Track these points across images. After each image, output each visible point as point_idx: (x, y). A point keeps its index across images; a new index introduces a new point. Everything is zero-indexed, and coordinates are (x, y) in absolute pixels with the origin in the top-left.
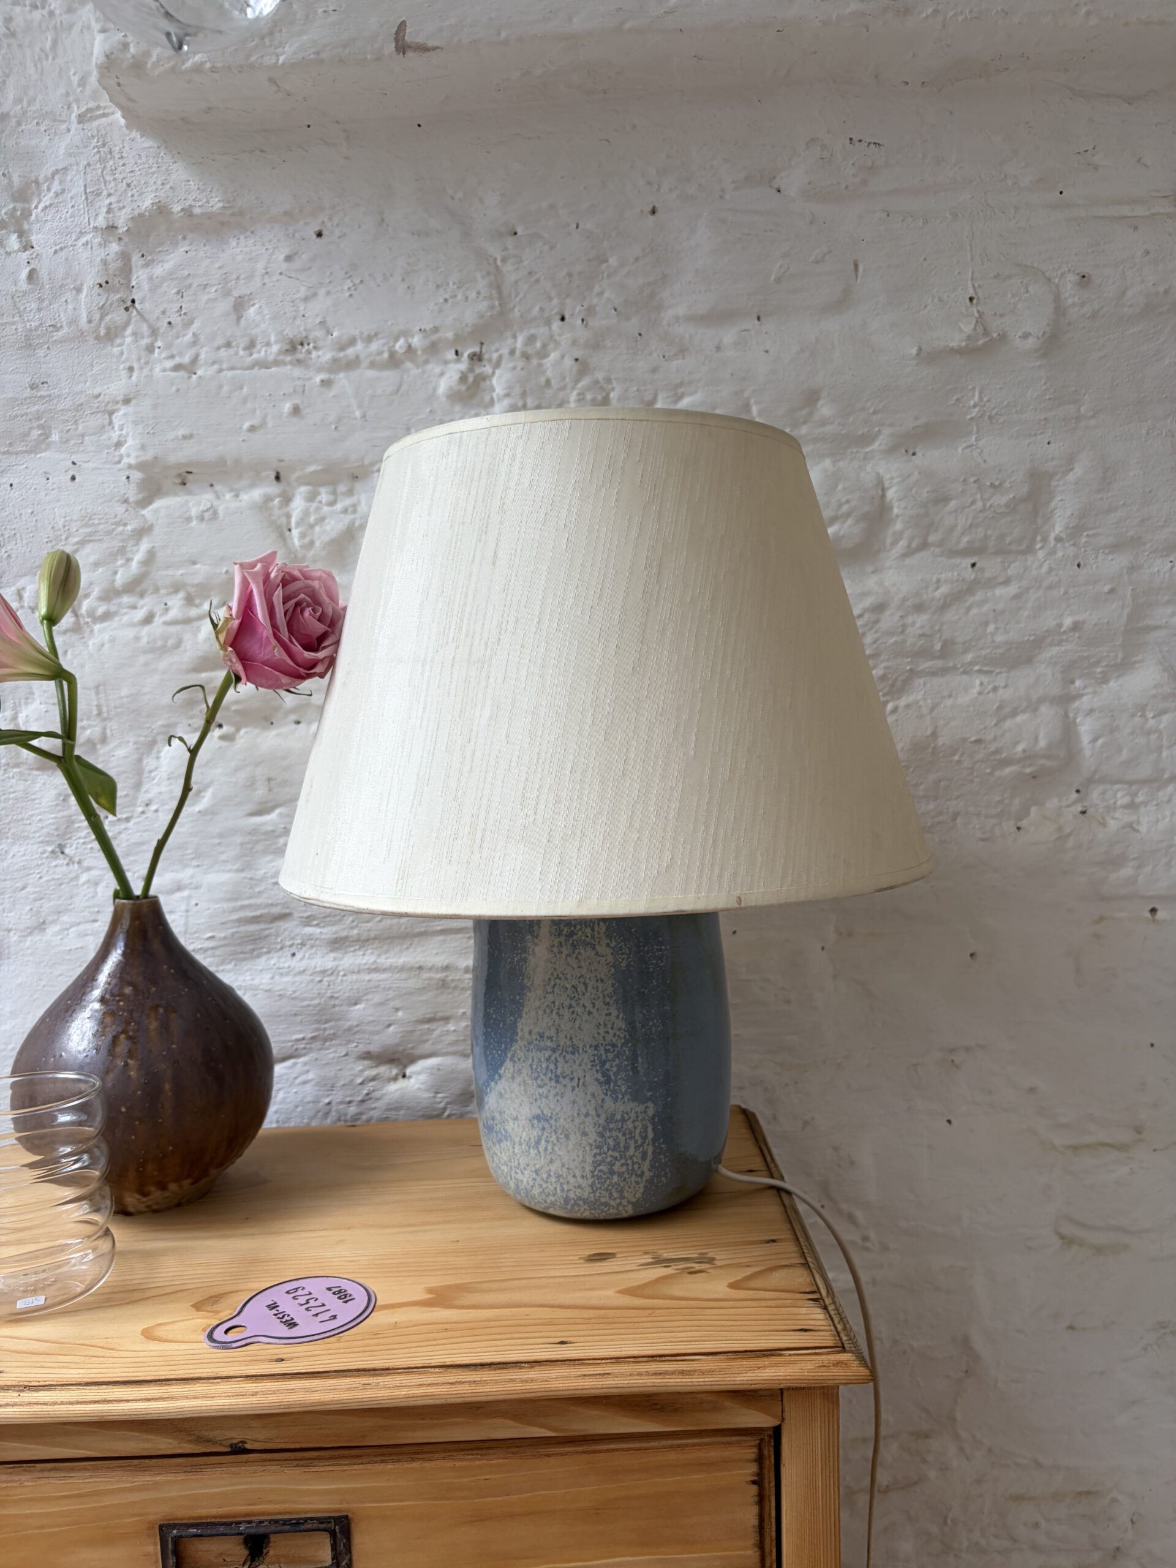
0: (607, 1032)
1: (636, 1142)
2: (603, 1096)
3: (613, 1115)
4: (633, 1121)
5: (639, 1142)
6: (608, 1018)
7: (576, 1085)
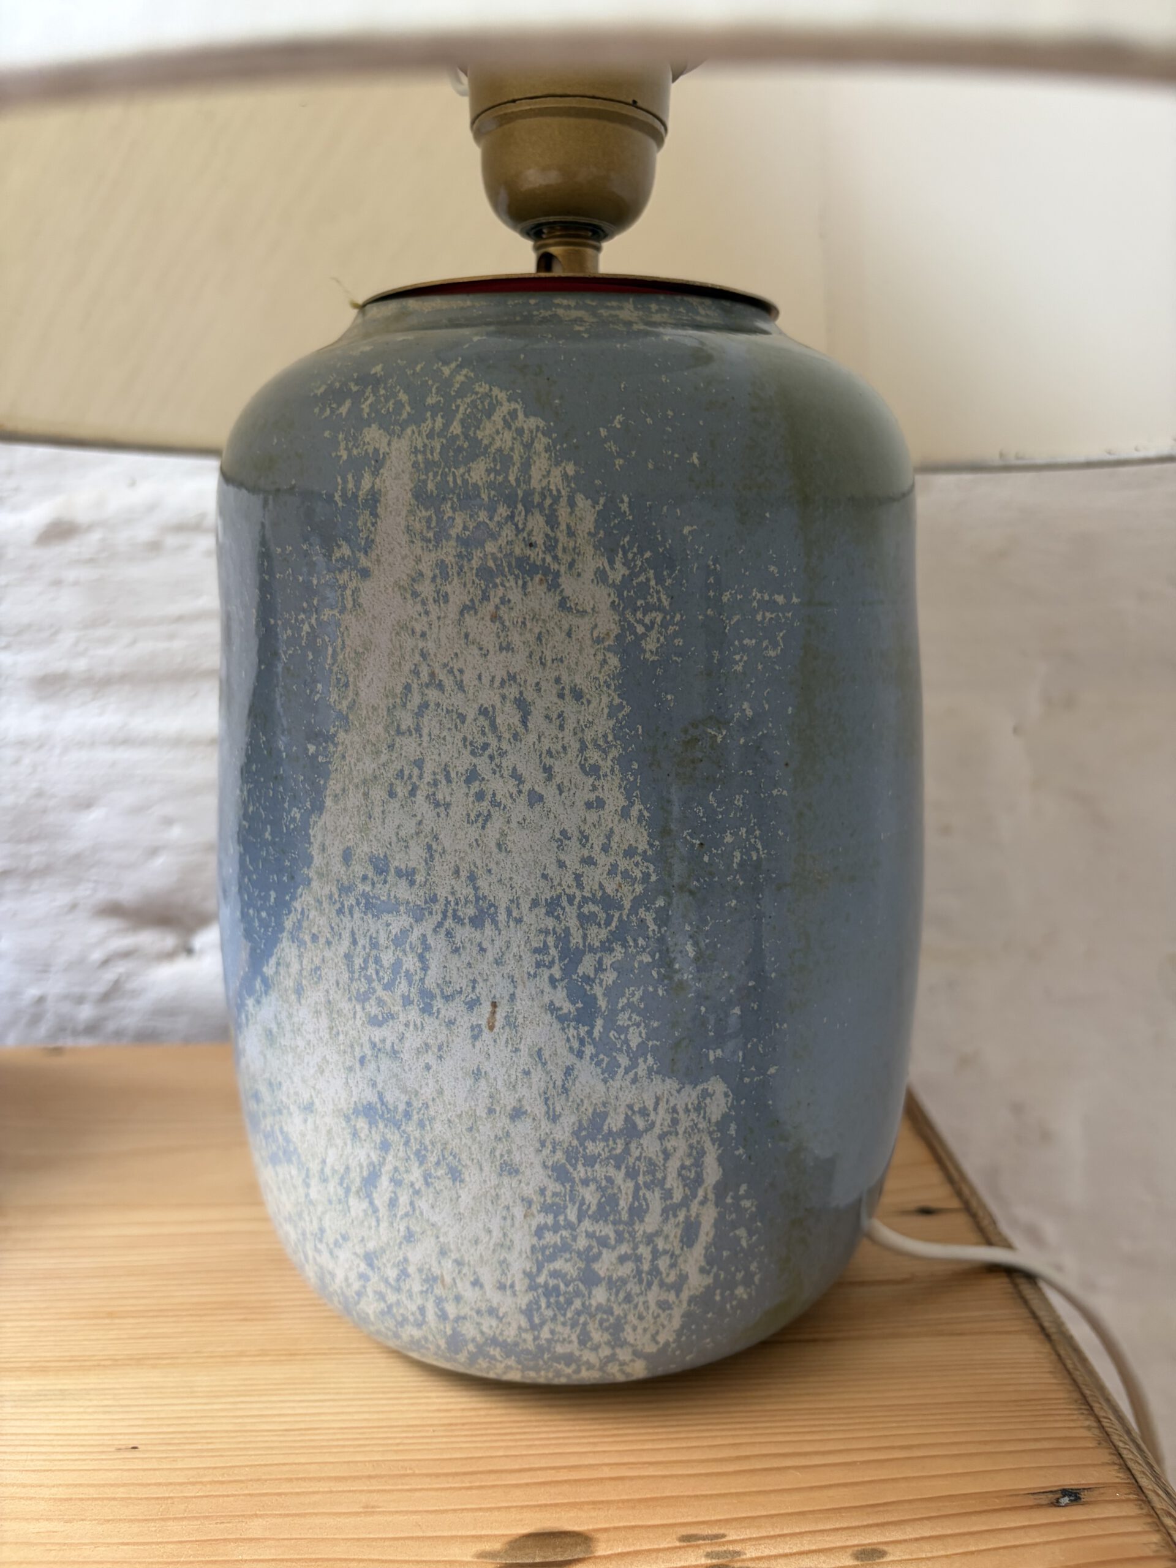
0: (589, 861)
1: (668, 1194)
2: (570, 1060)
3: (599, 1117)
4: (662, 1137)
5: (678, 1196)
6: (592, 816)
7: (483, 1022)
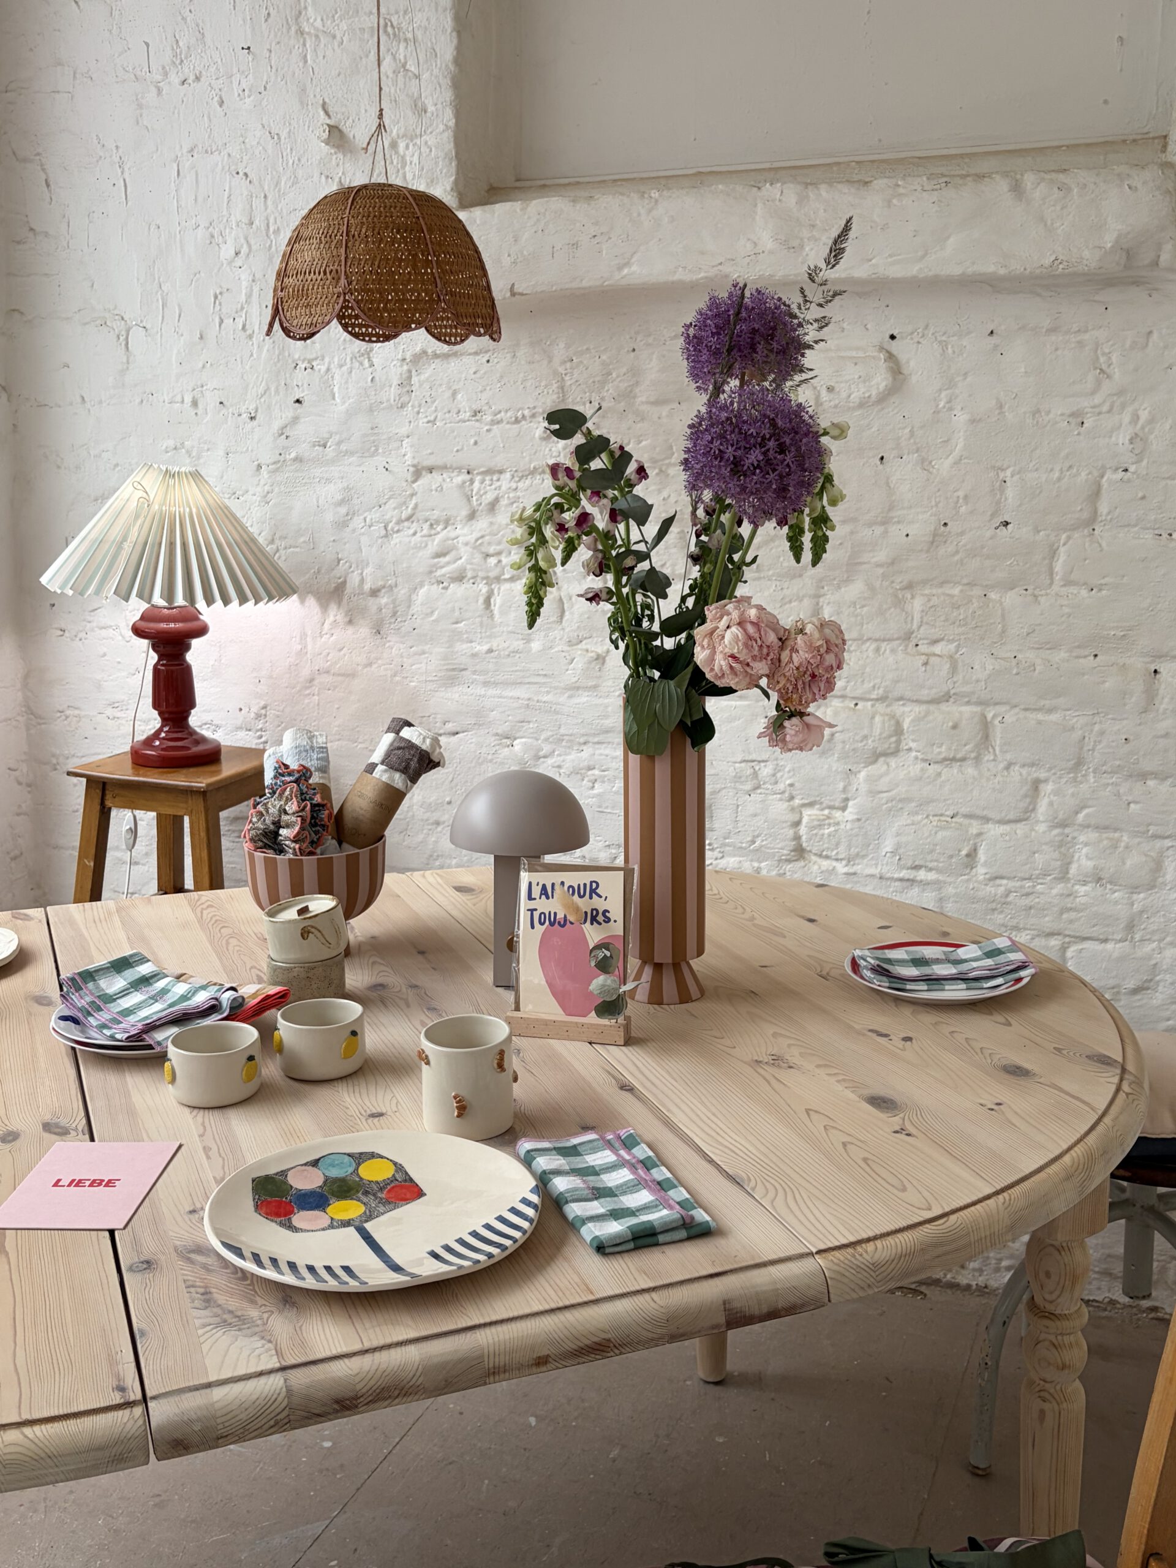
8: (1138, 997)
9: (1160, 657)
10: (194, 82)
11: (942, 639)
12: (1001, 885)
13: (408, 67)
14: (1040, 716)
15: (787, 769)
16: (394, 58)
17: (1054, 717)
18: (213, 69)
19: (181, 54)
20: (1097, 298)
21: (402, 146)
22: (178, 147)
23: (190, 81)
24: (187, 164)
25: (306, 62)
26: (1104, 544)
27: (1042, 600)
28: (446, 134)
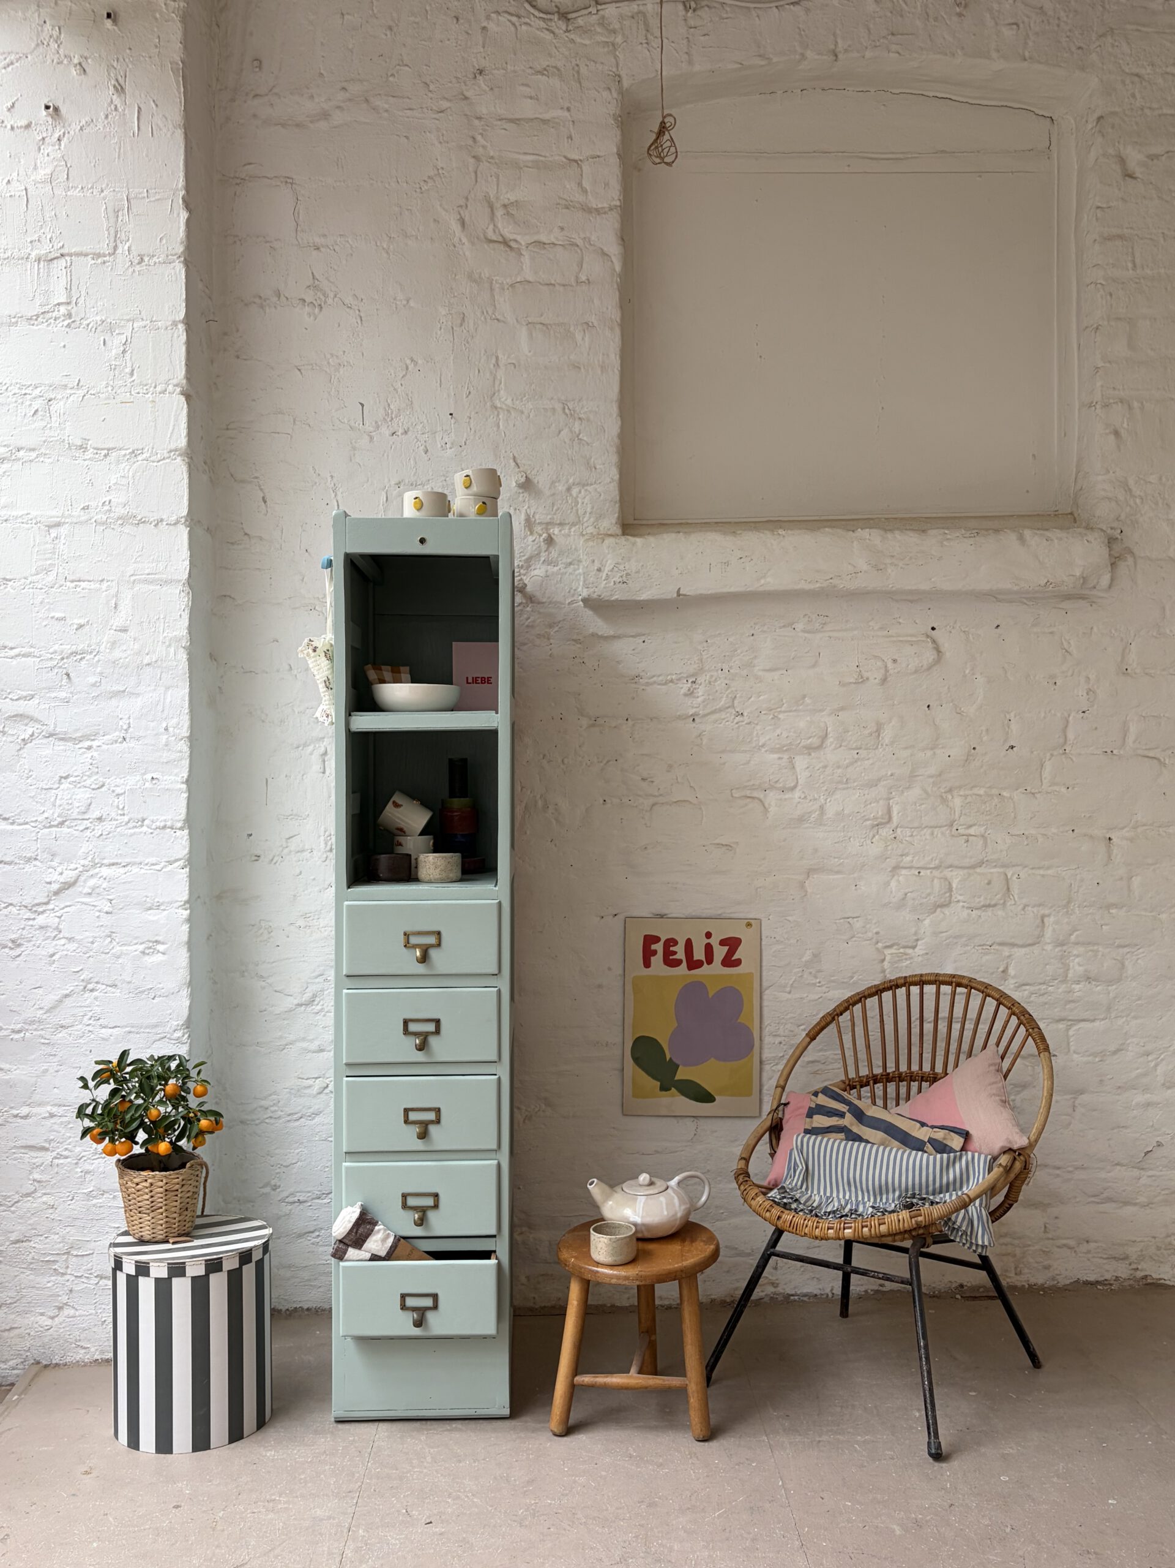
8: (1116, 1057)
9: (1112, 829)
10: (402, 434)
11: (974, 825)
12: (1025, 990)
13: (581, 436)
14: (1042, 872)
15: (874, 922)
16: (571, 431)
17: (1050, 872)
18: (419, 427)
19: (392, 413)
20: (1060, 606)
21: (575, 491)
22: (386, 480)
23: (399, 433)
24: (395, 493)
25: (498, 427)
26: (1074, 759)
27: (1038, 796)
28: (612, 484)
